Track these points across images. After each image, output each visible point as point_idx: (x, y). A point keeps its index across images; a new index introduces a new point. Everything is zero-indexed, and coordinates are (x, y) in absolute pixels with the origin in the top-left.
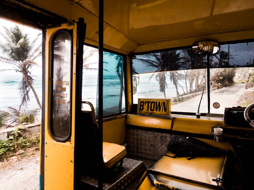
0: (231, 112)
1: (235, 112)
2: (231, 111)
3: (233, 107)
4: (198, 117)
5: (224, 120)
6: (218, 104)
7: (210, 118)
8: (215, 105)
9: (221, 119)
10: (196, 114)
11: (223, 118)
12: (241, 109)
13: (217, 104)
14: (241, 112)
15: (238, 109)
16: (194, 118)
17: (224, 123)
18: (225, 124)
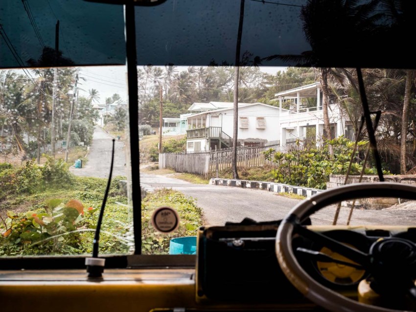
0: (224, 244)
1: (238, 242)
2: (223, 239)
3: (228, 224)
4: (95, 273)
5: (196, 277)
6: (172, 215)
7: (142, 277)
8: (160, 218)
9: (186, 276)
10: (87, 263)
11: (194, 272)
12: (257, 229)
13: (166, 214)
14: (259, 241)
15: (247, 228)
16: (78, 280)
17: (200, 293)
18: (204, 297)
